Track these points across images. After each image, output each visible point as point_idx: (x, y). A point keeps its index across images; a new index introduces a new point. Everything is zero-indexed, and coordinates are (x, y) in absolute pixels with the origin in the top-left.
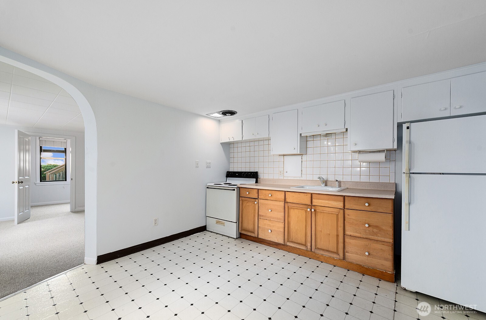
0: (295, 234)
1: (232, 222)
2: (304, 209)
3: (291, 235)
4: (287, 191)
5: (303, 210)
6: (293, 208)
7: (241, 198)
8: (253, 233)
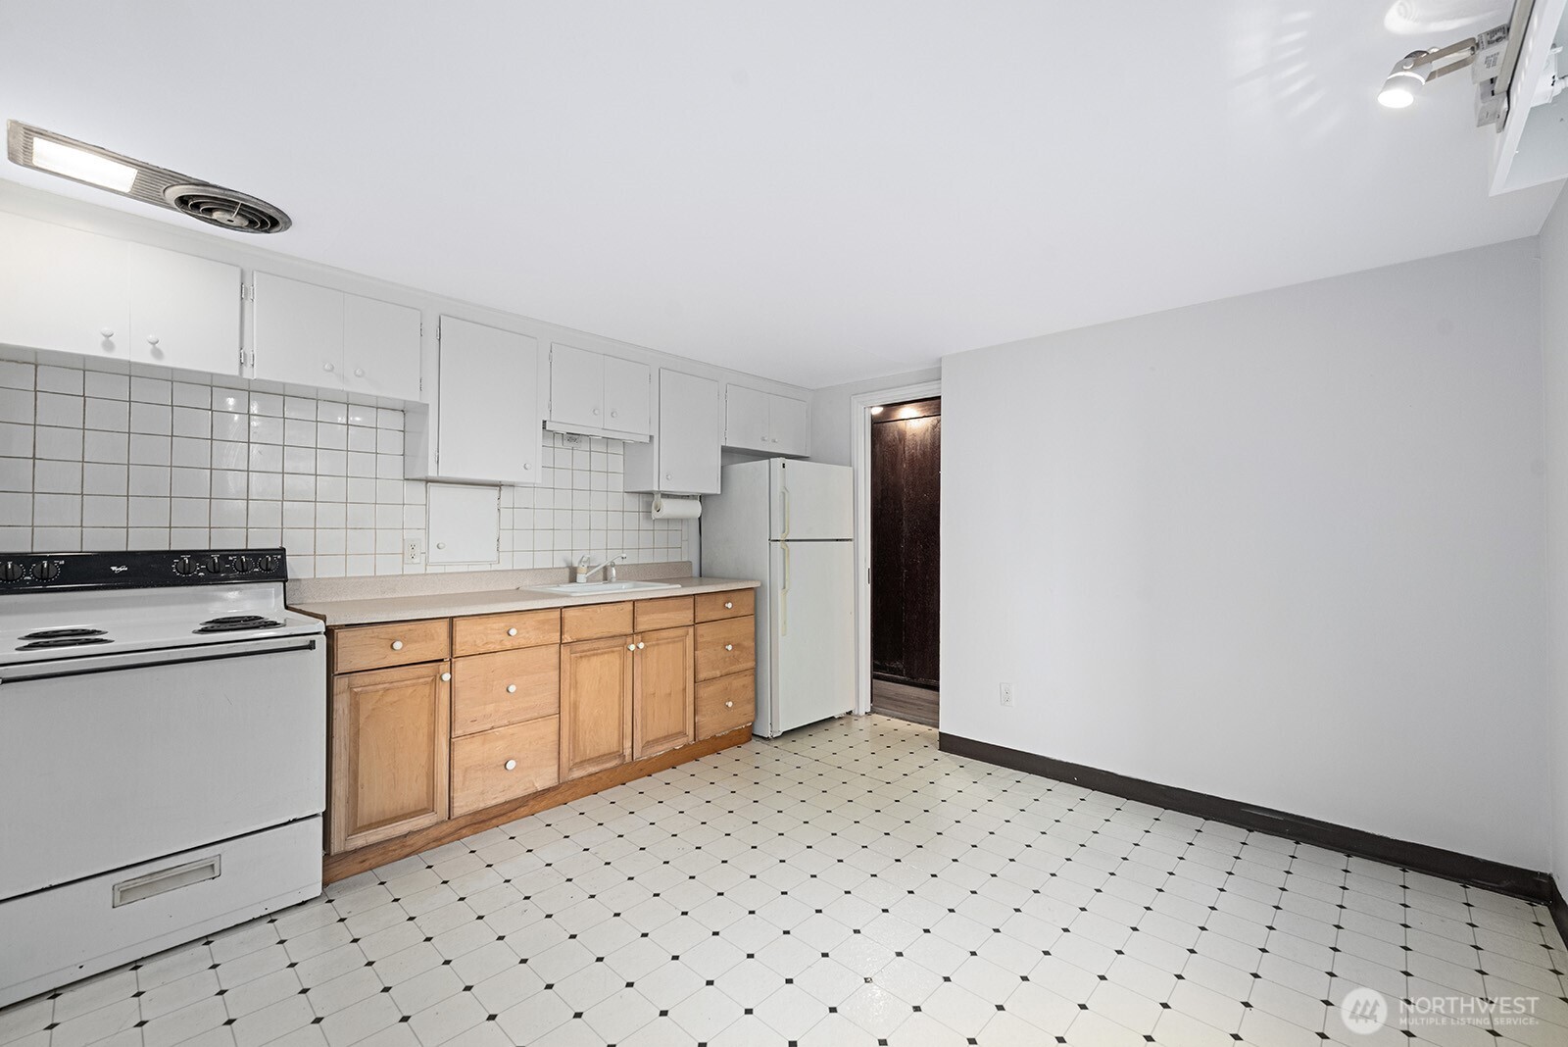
0: (592, 733)
1: (295, 820)
2: (615, 649)
3: (581, 743)
4: (565, 607)
5: (613, 652)
6: (586, 656)
7: (340, 684)
8: (429, 809)
